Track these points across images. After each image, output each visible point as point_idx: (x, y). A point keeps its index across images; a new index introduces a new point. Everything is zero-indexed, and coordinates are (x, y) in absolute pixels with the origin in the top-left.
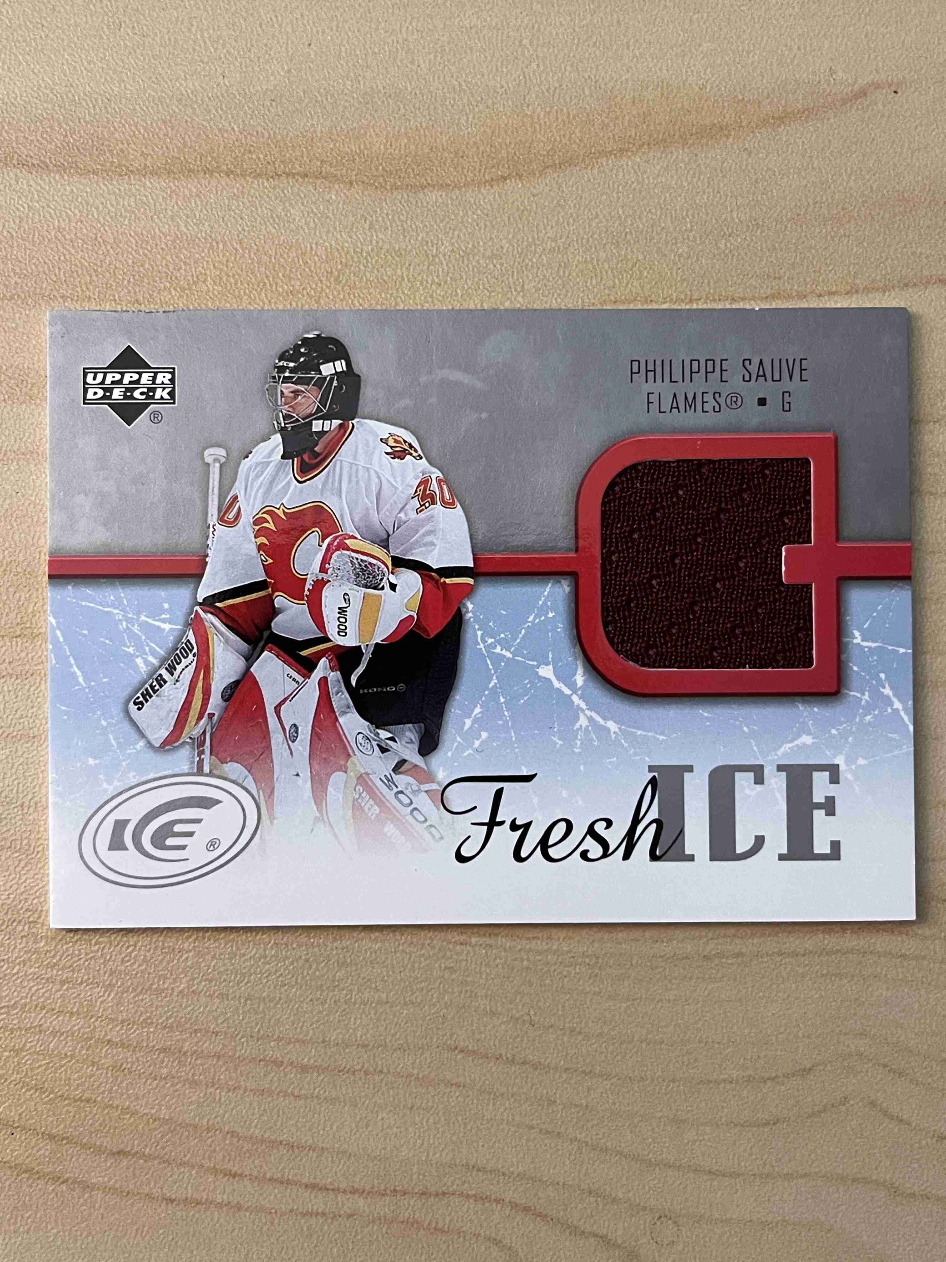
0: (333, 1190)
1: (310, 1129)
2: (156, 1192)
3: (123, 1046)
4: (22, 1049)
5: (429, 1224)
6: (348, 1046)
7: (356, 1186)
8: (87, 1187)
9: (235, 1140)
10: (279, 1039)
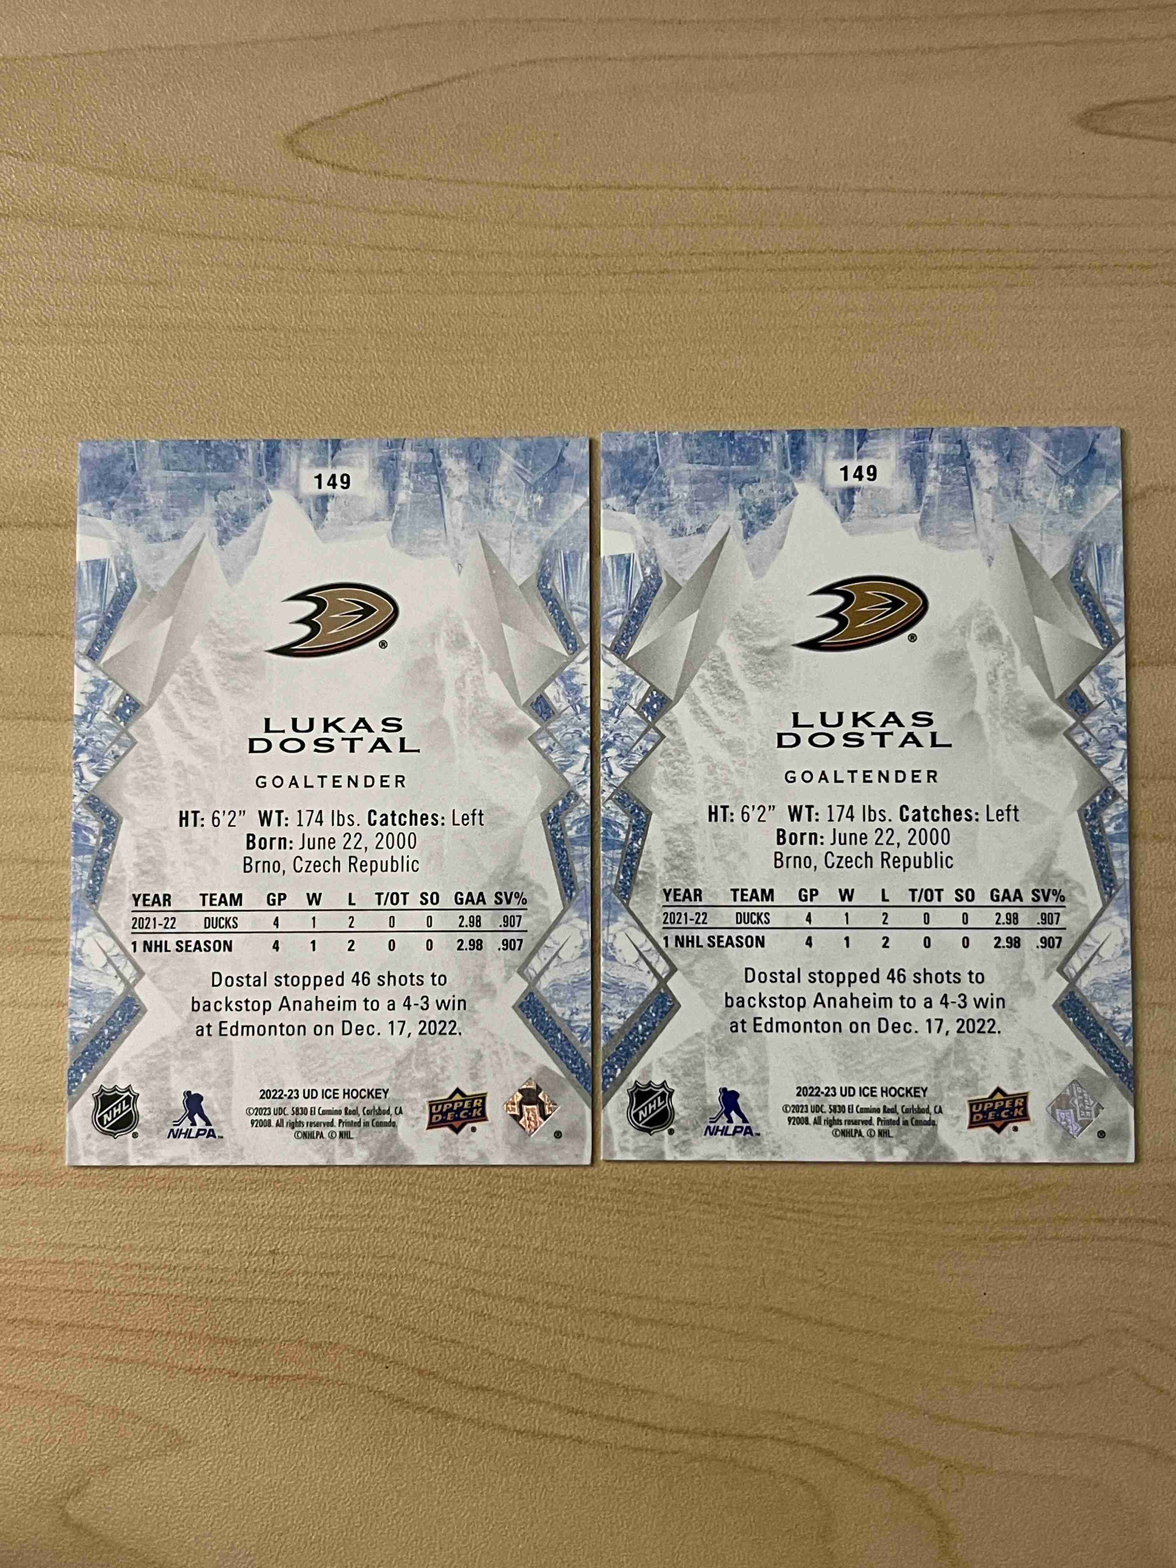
0: (662, 1429)
1: (644, 1374)
2: (509, 1423)
3: (485, 1294)
4: (397, 1295)
5: (745, 1463)
6: (678, 1302)
7: (681, 1426)
8: (448, 1416)
9: (578, 1381)
10: (618, 1294)
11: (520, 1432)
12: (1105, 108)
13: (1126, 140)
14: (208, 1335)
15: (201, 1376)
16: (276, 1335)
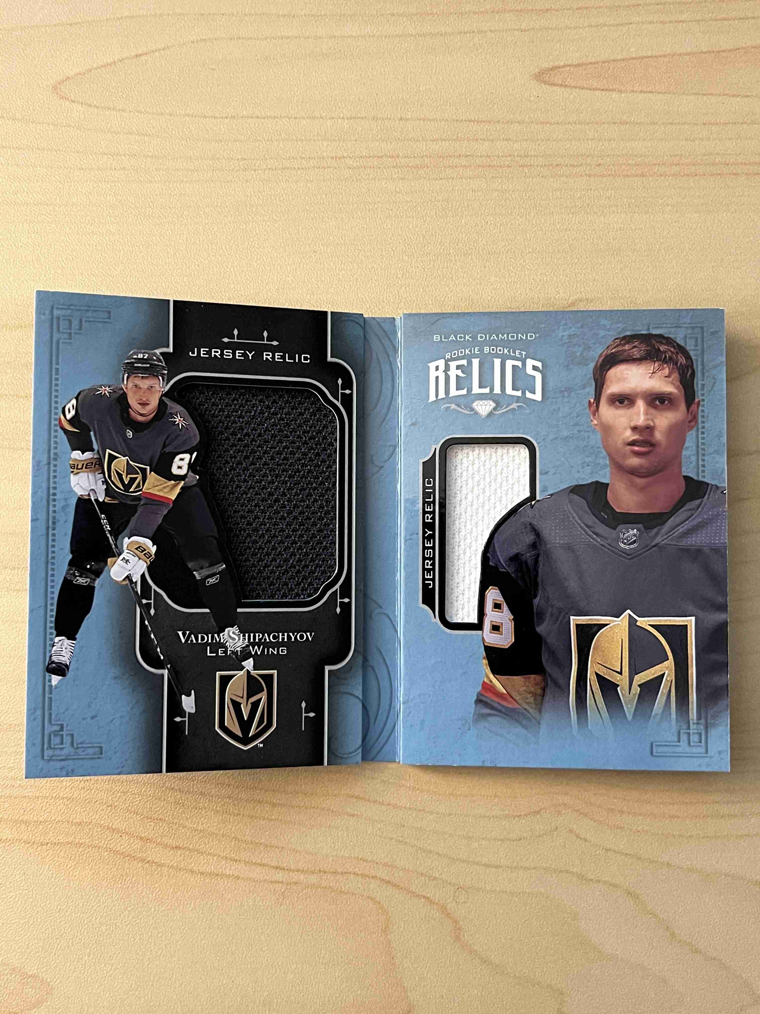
11: (202, 873)
12: (551, 69)
13: (563, 89)
14: (11, 819)
15: (8, 844)
16: (53, 819)
